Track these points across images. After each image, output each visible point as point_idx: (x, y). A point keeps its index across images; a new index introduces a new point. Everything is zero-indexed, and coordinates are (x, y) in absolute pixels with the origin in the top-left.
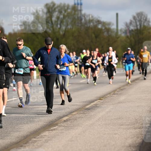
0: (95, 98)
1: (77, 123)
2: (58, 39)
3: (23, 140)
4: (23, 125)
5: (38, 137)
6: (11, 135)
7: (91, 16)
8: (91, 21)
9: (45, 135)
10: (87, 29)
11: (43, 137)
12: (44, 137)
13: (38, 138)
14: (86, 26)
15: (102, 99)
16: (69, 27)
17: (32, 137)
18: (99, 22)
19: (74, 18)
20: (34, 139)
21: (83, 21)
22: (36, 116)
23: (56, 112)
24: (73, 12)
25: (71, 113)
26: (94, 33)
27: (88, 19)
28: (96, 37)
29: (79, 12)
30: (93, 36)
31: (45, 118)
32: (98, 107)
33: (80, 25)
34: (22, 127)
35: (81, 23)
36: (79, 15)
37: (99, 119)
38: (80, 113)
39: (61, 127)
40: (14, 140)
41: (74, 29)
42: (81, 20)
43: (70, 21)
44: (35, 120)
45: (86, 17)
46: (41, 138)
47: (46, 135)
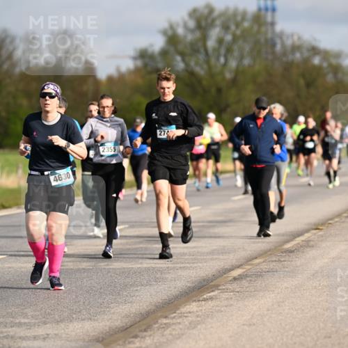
0: (306, 227)
1: (263, 284)
2: (219, 90)
3: (139, 321)
4: (139, 288)
5: (175, 315)
6: (112, 311)
7: (296, 38)
8: (295, 48)
9: (188, 310)
10: (288, 67)
11: (185, 315)
12: (186, 317)
13: (174, 317)
14: (284, 59)
15: (322, 229)
16: (247, 62)
17: (159, 314)
18: (315, 50)
19: (257, 42)
20: (165, 321)
21: (278, 47)
22: (168, 268)
23: (216, 259)
24: (255, 28)
25: (250, 260)
26: (303, 76)
27: (289, 42)
28: (308, 85)
29: (269, 28)
30: (302, 82)
31: (189, 271)
32: (313, 246)
33: (270, 57)
34: (137, 294)
35: (274, 53)
36: (269, 35)
37: (314, 275)
38: (270, 259)
39: (226, 294)
40: (119, 321)
41: (257, 67)
42: (274, 45)
43: (247, 48)
44: (167, 276)
45: (285, 38)
46: (180, 317)
47: (193, 312)
